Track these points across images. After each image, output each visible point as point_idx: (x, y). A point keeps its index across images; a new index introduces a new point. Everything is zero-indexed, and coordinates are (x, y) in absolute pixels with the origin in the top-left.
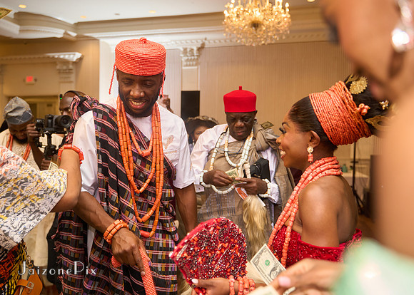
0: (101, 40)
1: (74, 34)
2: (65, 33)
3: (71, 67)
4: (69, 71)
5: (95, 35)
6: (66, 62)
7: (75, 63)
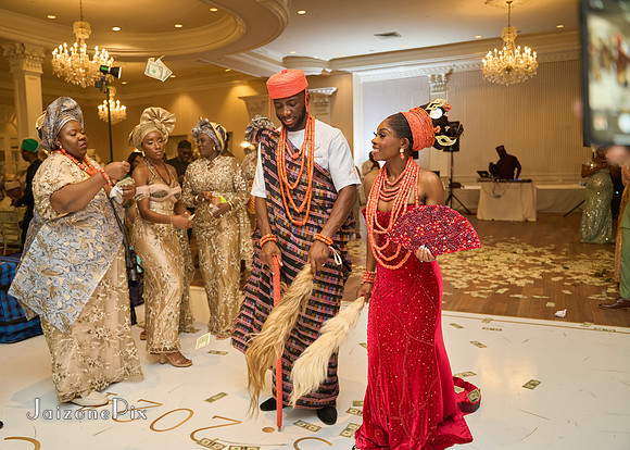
0: (354, 74)
1: (330, 70)
2: (324, 71)
3: (327, 100)
4: (325, 104)
5: (349, 70)
6: (323, 96)
7: (330, 96)
